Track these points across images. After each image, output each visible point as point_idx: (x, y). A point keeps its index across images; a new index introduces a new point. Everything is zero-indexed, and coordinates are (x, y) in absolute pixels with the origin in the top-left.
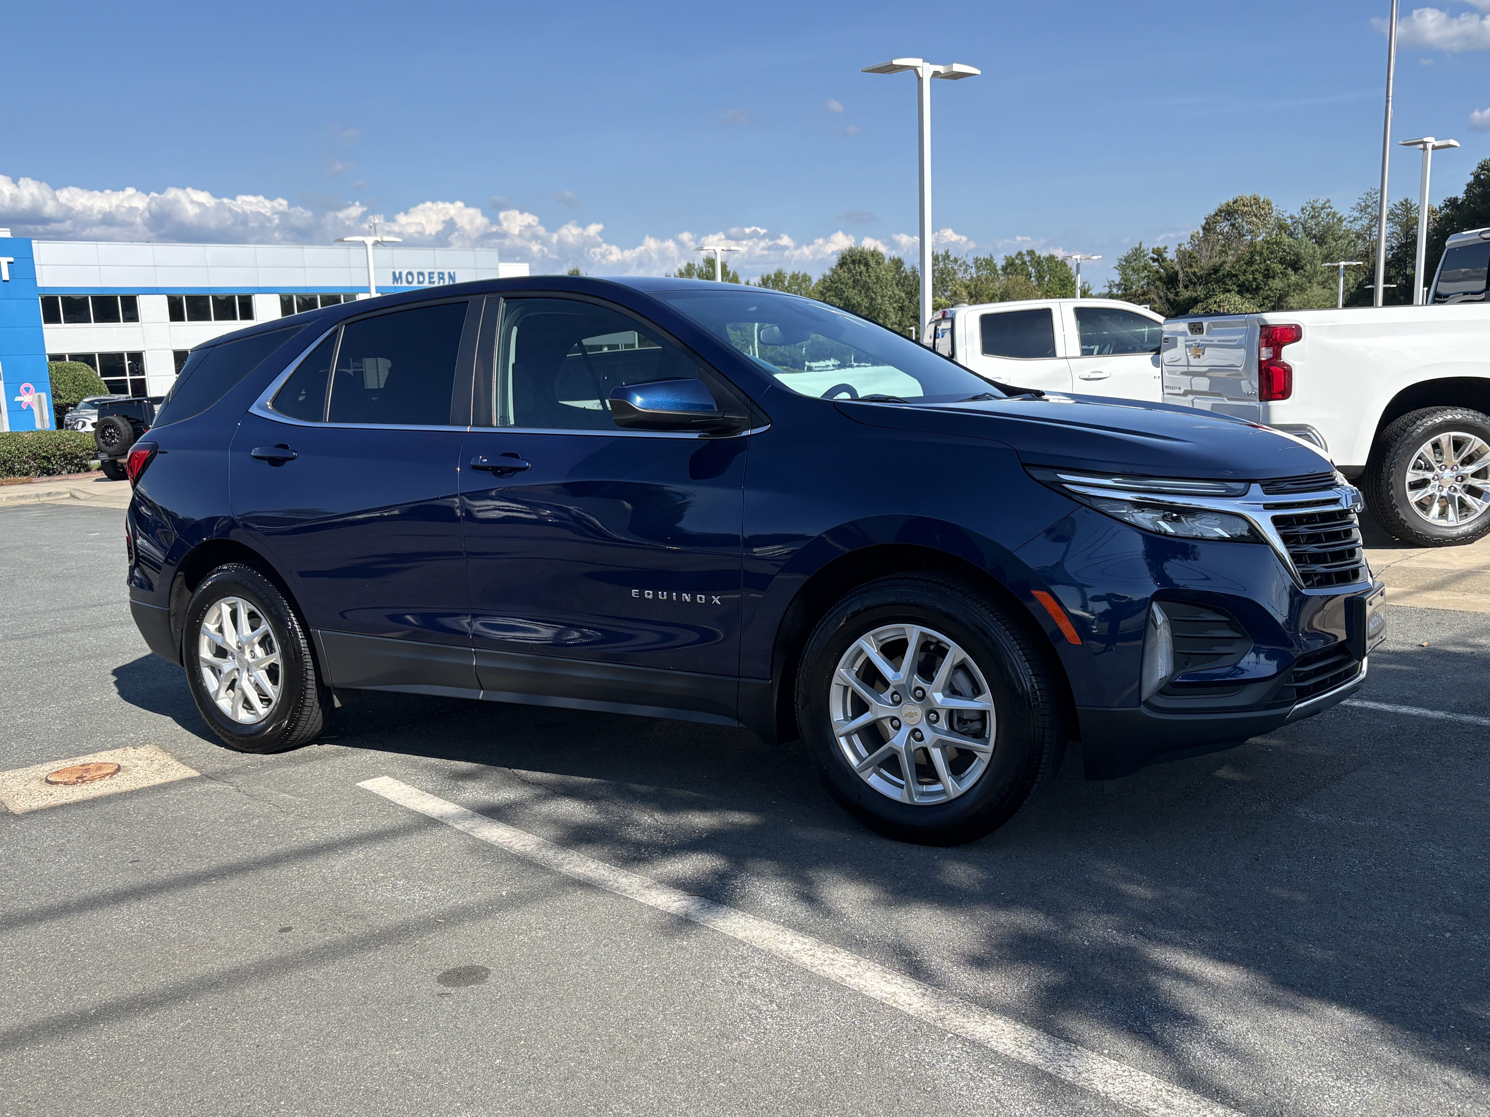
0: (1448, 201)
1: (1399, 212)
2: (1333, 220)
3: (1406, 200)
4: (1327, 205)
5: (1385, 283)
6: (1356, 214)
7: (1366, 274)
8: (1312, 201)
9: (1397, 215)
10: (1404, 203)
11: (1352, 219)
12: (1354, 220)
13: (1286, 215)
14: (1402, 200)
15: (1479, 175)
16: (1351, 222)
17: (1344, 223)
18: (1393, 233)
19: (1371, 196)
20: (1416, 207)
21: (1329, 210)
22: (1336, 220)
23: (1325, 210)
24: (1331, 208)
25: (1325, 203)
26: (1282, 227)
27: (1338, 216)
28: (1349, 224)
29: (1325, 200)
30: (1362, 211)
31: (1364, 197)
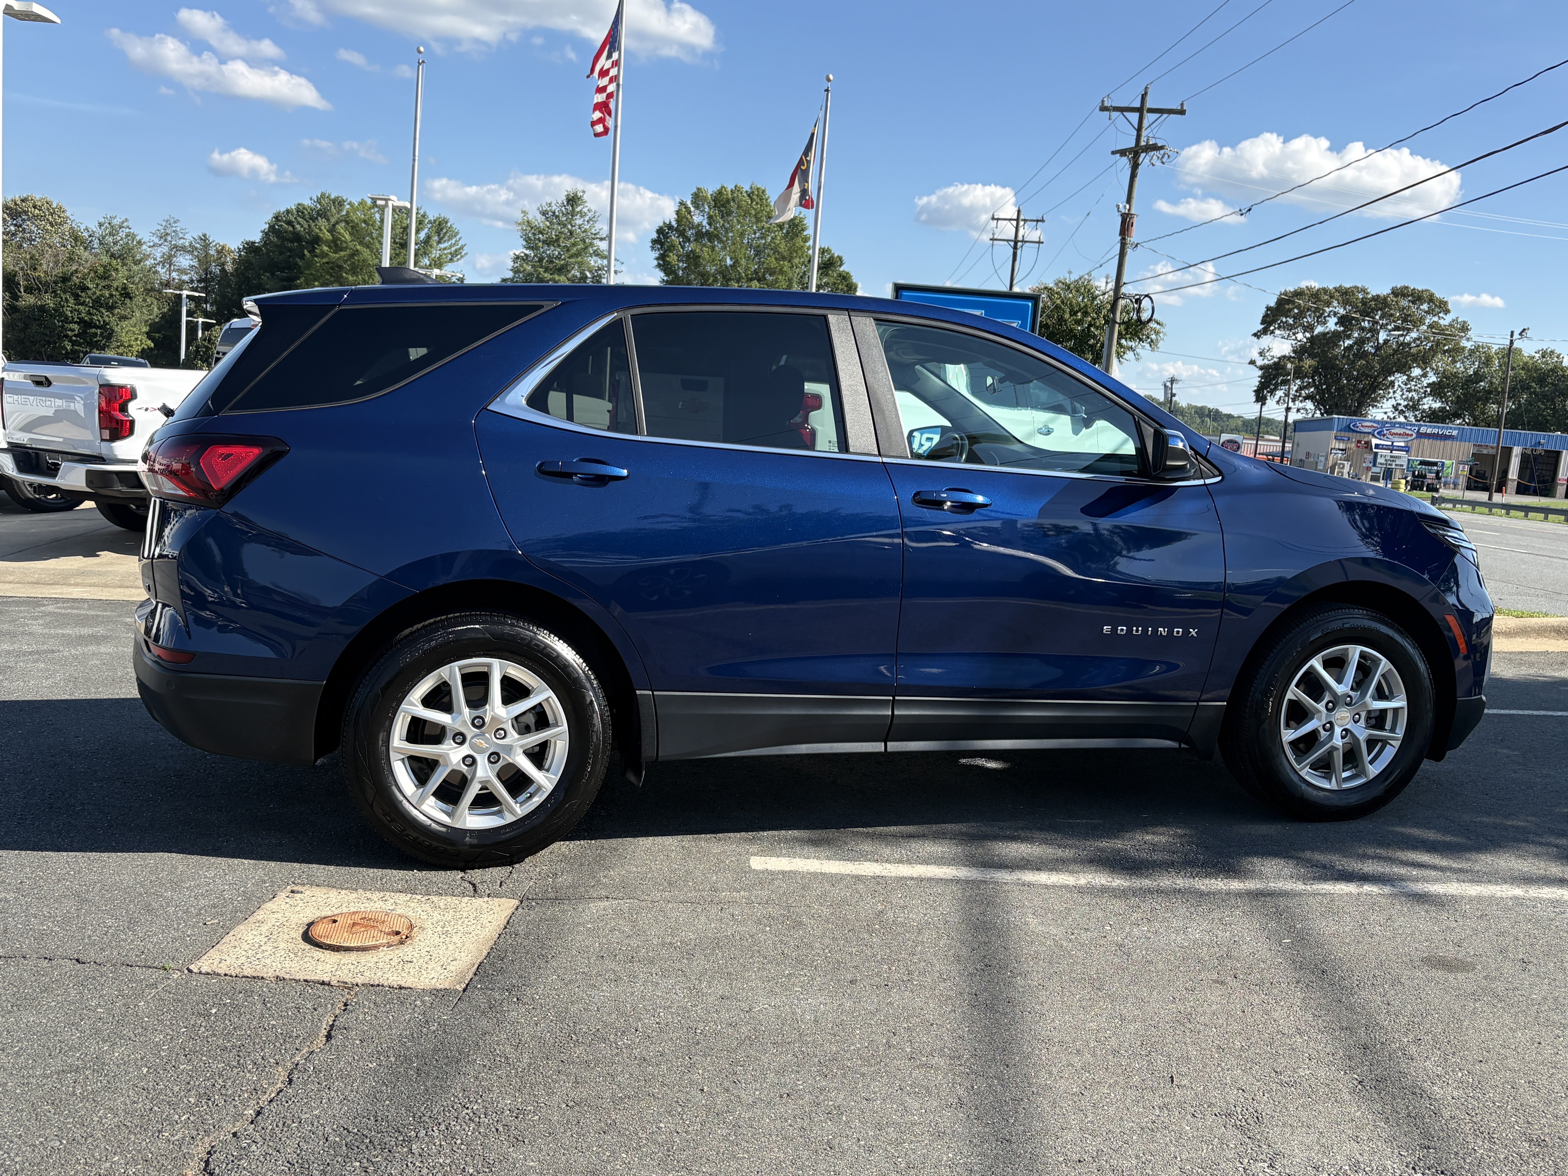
0: (246, 243)
1: (197, 245)
2: (133, 242)
3: (205, 236)
4: (125, 224)
5: (187, 316)
6: (157, 240)
7: (169, 305)
8: (108, 217)
9: (196, 248)
10: (203, 238)
11: (152, 244)
12: (154, 246)
13: (83, 227)
14: (201, 235)
15: (274, 226)
16: (150, 247)
17: (144, 247)
18: (193, 266)
19: (170, 224)
20: (214, 244)
21: (128, 230)
22: (135, 243)
23: (123, 229)
24: (130, 229)
25: (123, 222)
26: (76, 238)
27: (138, 238)
28: (149, 249)
29: (123, 218)
30: (161, 237)
31: (164, 224)
